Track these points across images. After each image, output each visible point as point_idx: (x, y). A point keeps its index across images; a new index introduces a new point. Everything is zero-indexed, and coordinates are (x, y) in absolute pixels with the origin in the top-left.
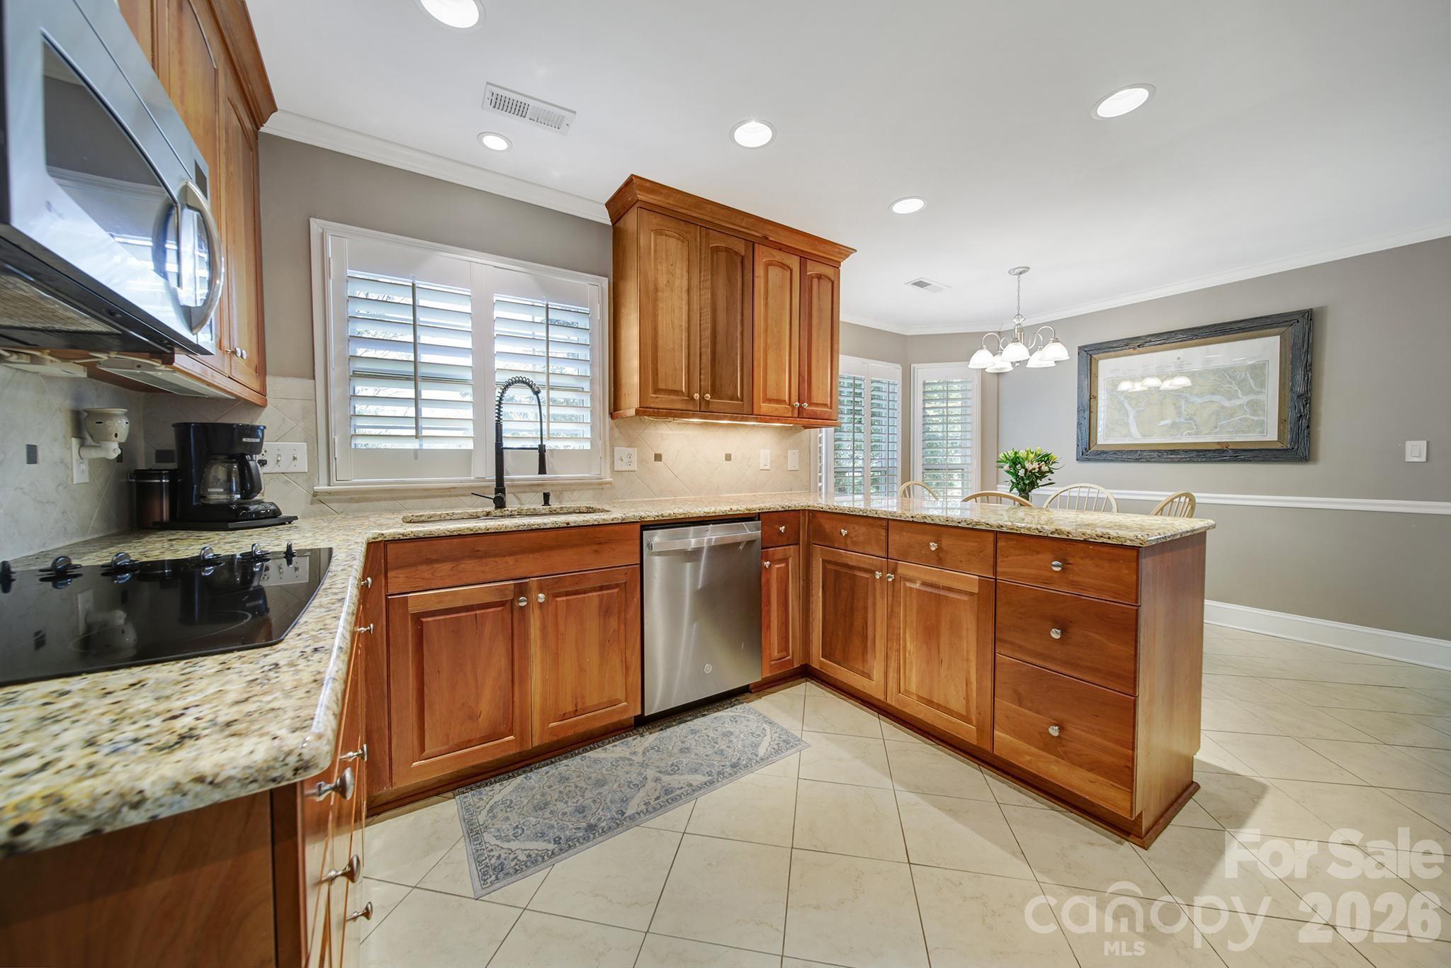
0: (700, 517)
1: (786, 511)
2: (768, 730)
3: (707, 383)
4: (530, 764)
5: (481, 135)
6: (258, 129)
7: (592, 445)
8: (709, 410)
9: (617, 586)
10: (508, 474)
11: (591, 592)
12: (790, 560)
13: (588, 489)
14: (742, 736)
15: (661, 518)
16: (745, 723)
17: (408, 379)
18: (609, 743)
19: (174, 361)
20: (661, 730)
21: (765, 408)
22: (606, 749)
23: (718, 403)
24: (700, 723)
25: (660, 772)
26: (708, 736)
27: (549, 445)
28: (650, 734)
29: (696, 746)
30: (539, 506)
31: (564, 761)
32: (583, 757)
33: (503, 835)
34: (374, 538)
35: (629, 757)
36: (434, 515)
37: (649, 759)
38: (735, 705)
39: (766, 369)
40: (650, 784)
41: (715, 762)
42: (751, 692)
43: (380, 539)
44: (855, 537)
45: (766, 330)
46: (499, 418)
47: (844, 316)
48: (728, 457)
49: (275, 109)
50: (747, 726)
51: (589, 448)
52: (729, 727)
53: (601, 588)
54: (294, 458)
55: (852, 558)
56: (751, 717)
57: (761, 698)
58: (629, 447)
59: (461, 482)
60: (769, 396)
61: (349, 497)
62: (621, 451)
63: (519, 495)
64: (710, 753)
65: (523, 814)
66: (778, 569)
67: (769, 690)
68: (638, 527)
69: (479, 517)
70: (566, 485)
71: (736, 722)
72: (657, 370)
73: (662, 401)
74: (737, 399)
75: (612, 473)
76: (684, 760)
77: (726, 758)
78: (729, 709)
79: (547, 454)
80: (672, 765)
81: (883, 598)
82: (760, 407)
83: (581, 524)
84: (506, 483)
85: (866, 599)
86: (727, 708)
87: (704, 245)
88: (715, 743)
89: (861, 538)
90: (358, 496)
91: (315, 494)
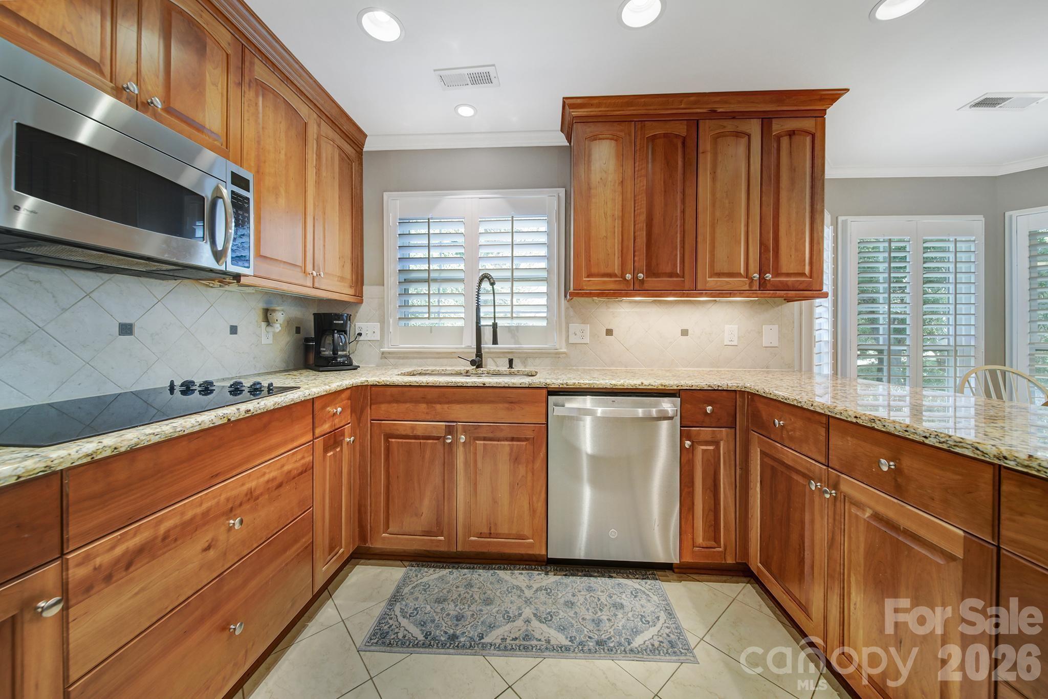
0: (606, 388)
1: (714, 390)
2: (662, 620)
3: (642, 263)
4: (460, 563)
5: (456, 108)
6: (362, 150)
7: (547, 324)
8: (643, 288)
9: (526, 439)
10: (486, 344)
11: (503, 441)
12: (722, 444)
13: (547, 357)
14: (630, 615)
15: (565, 386)
16: (643, 602)
17: (425, 282)
18: (519, 569)
19: (240, 281)
20: (566, 575)
21: (712, 282)
22: (513, 574)
23: (652, 282)
24: (602, 584)
25: (535, 615)
26: (599, 600)
27: (500, 323)
28: (554, 575)
29: (581, 604)
30: (505, 368)
31: (481, 571)
32: (495, 573)
33: (406, 610)
34: (362, 383)
35: (523, 588)
36: (435, 370)
37: (536, 598)
38: (648, 578)
39: (714, 243)
40: (519, 623)
41: (585, 630)
42: (674, 572)
43: (366, 384)
44: (791, 431)
45: (713, 204)
46: (478, 304)
47: (831, 172)
48: (685, 333)
49: (365, 136)
50: (642, 607)
51: (545, 325)
52: (625, 600)
53: (513, 439)
54: (374, 332)
55: (789, 455)
56: (655, 598)
57: (681, 581)
58: (582, 323)
59: (457, 348)
60: (718, 269)
61: (398, 355)
62: (575, 327)
63: (495, 359)
64: (588, 617)
65: (427, 601)
66: (704, 451)
67: (695, 576)
68: (545, 392)
69: (461, 374)
70: (529, 353)
71: (636, 597)
72: (590, 256)
73: (595, 283)
74: (677, 276)
75: (566, 345)
76: (562, 613)
77: (599, 630)
78: (639, 580)
79: (498, 330)
80: (549, 613)
81: (822, 518)
82: (706, 282)
83: (495, 385)
84: (483, 351)
85: (803, 511)
86: (637, 578)
87: (639, 137)
88: (600, 609)
89: (798, 434)
90: (403, 355)
91: (383, 353)
